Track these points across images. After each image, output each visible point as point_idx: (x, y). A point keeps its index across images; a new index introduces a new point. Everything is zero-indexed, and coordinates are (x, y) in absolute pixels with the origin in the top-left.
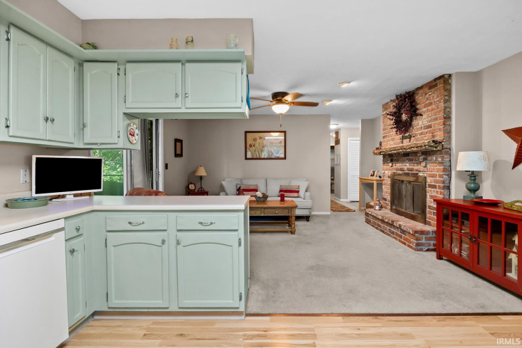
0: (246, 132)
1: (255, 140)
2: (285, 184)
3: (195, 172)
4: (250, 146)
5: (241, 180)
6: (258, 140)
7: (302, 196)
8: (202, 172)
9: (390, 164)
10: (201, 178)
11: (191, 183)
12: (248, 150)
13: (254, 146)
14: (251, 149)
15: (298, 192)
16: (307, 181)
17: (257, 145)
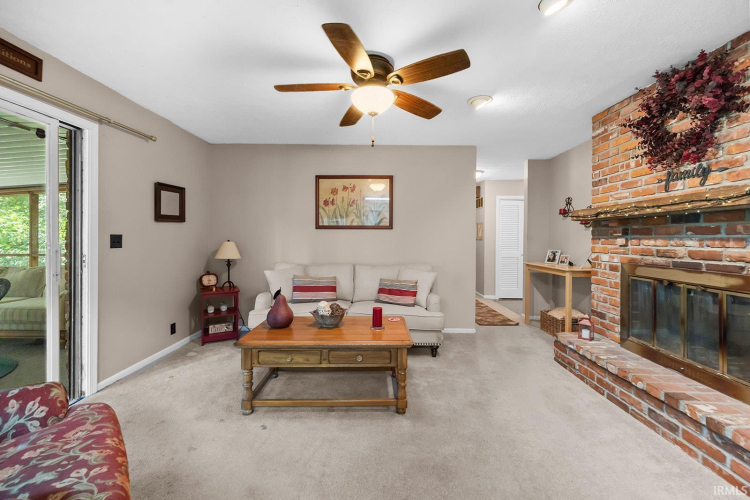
0: (318, 178)
1: (334, 191)
2: (390, 275)
3: (215, 252)
4: (326, 203)
5: (305, 267)
6: (341, 194)
7: (424, 303)
8: (229, 252)
9: (621, 241)
10: (229, 263)
11: (208, 273)
12: (321, 211)
13: (333, 203)
14: (326, 208)
15: (414, 294)
16: (433, 270)
17: (338, 201)
